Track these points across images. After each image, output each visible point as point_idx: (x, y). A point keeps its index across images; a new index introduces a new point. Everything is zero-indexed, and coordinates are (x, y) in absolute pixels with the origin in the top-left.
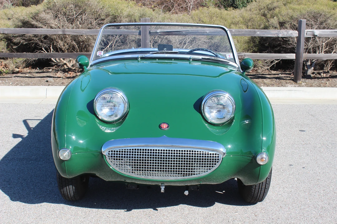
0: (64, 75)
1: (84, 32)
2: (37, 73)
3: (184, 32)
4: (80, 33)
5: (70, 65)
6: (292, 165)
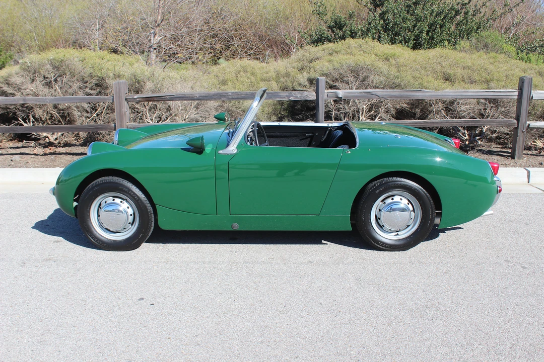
0: (43, 150)
1: (48, 100)
2: (11, 148)
4: (44, 102)
5: (52, 139)
6: (143, 299)
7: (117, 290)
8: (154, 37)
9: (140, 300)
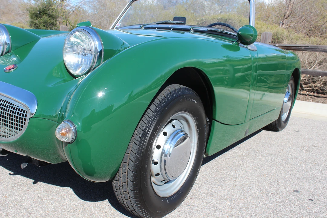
3: (303, 47)
6: (298, 191)
7: (267, 176)
8: (282, 25)
9: (295, 191)
